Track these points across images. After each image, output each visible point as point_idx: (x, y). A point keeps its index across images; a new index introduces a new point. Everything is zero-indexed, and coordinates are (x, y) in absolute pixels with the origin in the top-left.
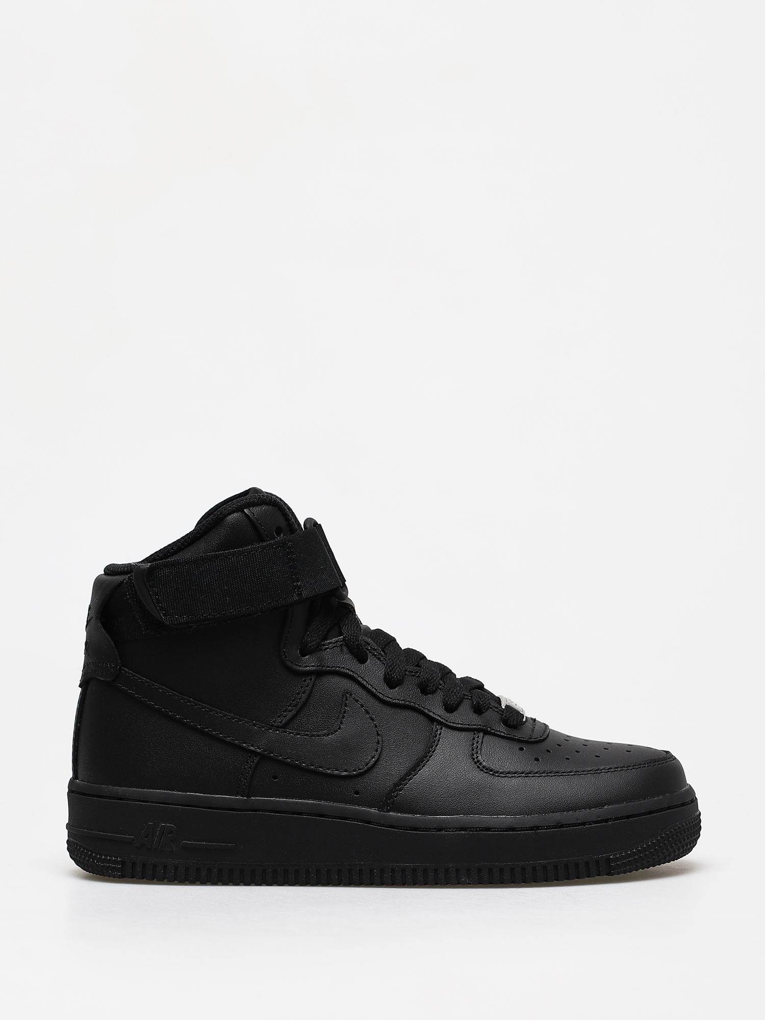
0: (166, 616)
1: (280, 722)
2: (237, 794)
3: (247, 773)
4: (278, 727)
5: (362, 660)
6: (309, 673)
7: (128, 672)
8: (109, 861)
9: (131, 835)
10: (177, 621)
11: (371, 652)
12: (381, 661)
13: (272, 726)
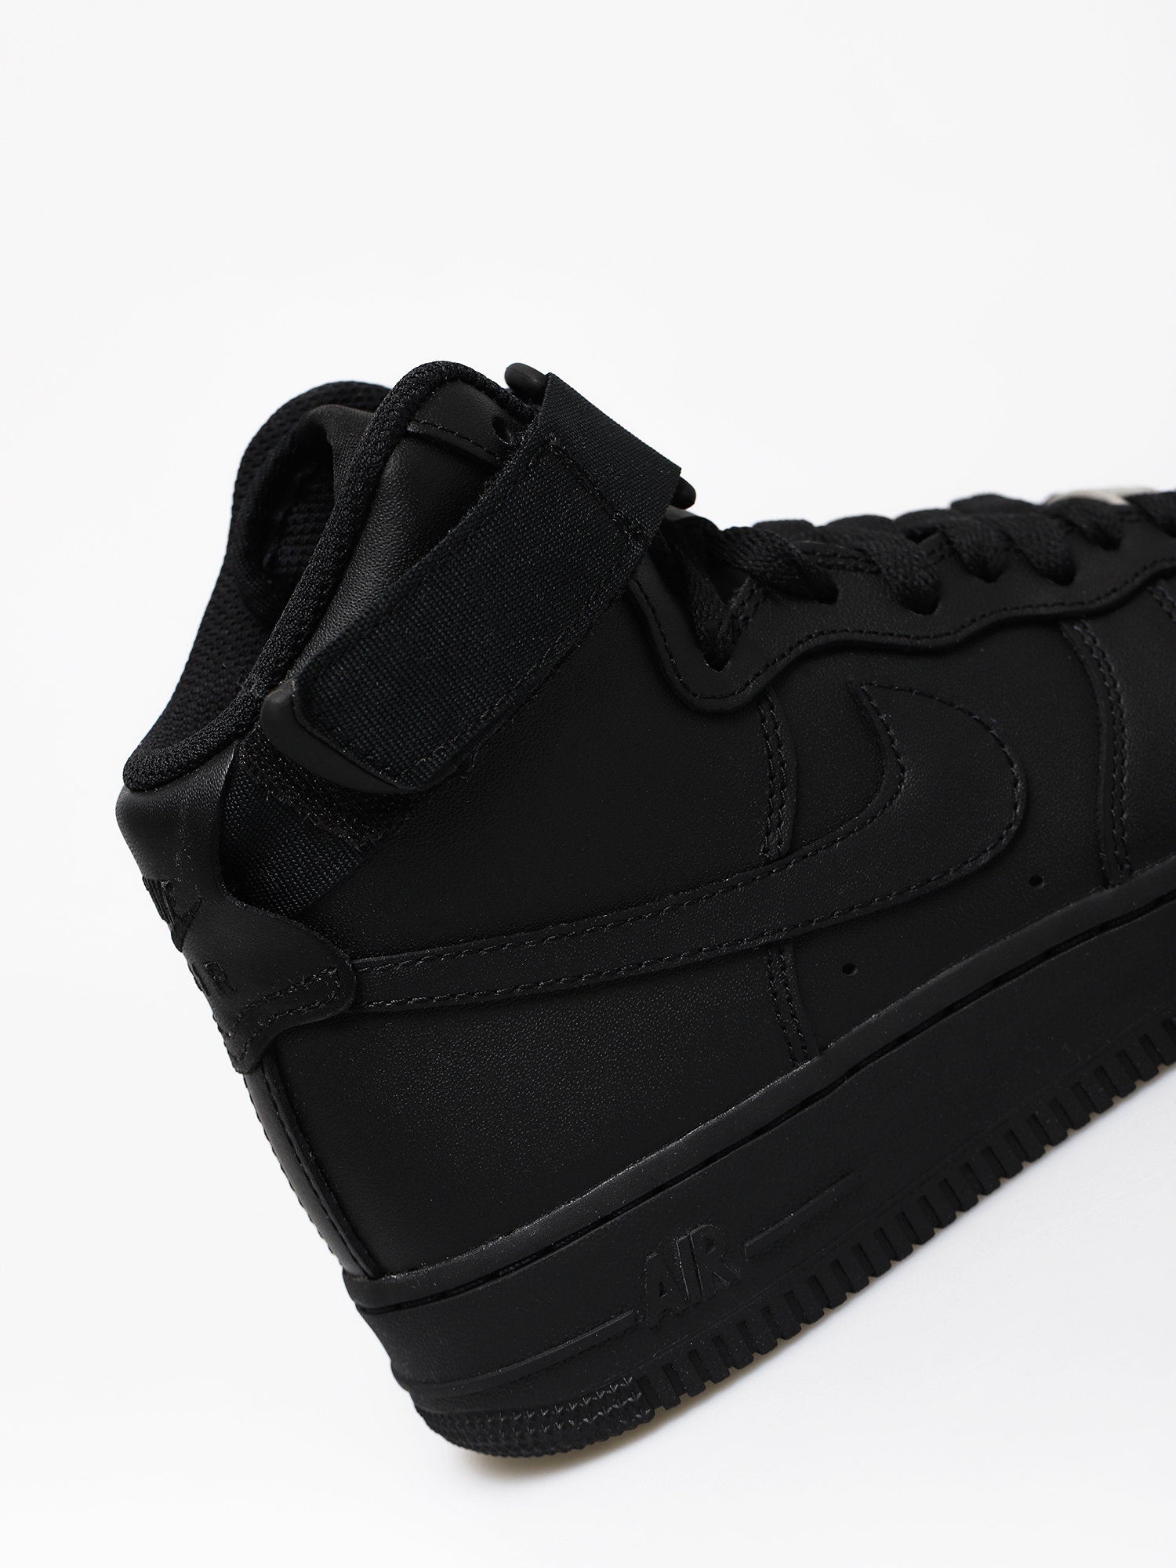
0: (398, 775)
1: (779, 843)
2: (795, 1060)
3: (789, 1000)
4: (780, 857)
5: (828, 595)
6: (761, 697)
7: (379, 964)
8: (605, 1403)
9: (622, 1312)
10: (429, 770)
11: (830, 567)
12: (862, 571)
13: (768, 862)
